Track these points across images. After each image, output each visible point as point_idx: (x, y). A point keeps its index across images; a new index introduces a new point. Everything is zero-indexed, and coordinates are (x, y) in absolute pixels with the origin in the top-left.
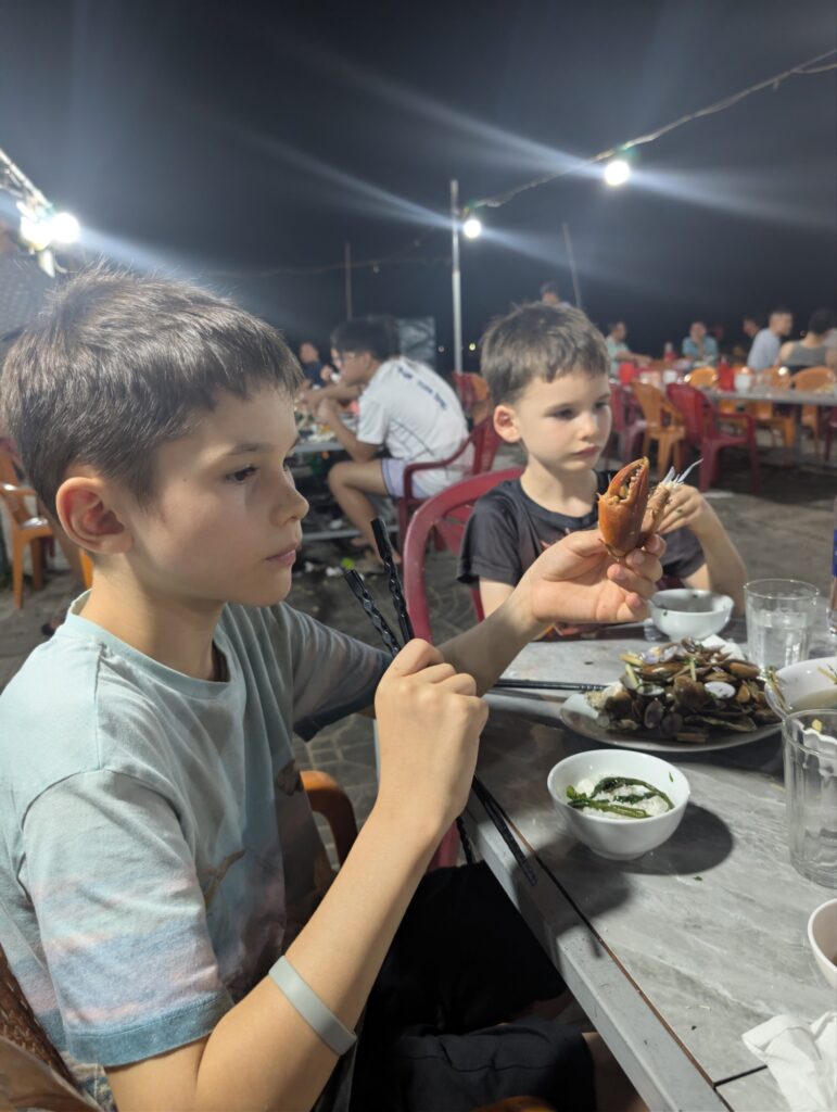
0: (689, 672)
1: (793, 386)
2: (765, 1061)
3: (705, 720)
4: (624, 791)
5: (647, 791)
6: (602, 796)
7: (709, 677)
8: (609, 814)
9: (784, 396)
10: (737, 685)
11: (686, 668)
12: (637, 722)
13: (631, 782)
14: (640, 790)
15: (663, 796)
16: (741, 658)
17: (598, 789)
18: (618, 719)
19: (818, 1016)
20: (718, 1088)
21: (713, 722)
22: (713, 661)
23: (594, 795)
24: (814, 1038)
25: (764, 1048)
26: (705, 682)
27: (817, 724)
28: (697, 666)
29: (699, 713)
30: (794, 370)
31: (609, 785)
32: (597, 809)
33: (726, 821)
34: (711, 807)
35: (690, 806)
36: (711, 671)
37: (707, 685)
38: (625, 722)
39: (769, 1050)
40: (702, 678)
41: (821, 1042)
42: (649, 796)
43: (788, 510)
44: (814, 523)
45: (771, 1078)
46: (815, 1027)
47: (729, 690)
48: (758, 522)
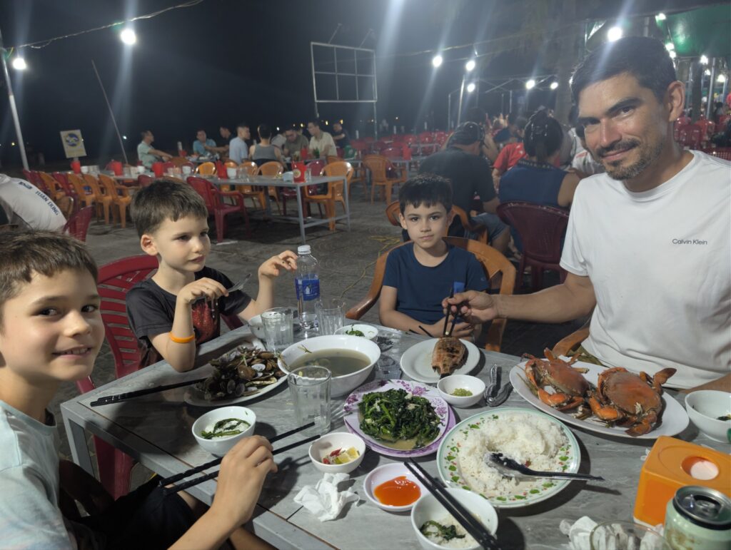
0: (243, 362)
1: (260, 173)
2: (302, 504)
3: (254, 383)
4: (228, 425)
5: (237, 422)
6: (218, 431)
7: (253, 363)
8: (224, 437)
10: (265, 363)
11: (242, 361)
12: (224, 392)
13: (229, 420)
14: (234, 423)
15: (245, 422)
16: (264, 350)
17: (216, 428)
18: (215, 394)
19: (317, 483)
20: (289, 520)
21: (258, 383)
22: (253, 355)
23: (214, 431)
24: (317, 491)
25: (301, 500)
26: (251, 365)
27: (301, 373)
28: (247, 359)
29: (252, 381)
30: (259, 163)
31: (220, 424)
32: (218, 436)
33: (272, 424)
34: (264, 421)
35: (257, 423)
36: (253, 360)
37: (253, 367)
38: (219, 394)
39: (303, 500)
40: (250, 364)
41: (319, 491)
42: (238, 424)
45: (306, 509)
46: (316, 487)
47: (263, 367)
48: (254, 257)
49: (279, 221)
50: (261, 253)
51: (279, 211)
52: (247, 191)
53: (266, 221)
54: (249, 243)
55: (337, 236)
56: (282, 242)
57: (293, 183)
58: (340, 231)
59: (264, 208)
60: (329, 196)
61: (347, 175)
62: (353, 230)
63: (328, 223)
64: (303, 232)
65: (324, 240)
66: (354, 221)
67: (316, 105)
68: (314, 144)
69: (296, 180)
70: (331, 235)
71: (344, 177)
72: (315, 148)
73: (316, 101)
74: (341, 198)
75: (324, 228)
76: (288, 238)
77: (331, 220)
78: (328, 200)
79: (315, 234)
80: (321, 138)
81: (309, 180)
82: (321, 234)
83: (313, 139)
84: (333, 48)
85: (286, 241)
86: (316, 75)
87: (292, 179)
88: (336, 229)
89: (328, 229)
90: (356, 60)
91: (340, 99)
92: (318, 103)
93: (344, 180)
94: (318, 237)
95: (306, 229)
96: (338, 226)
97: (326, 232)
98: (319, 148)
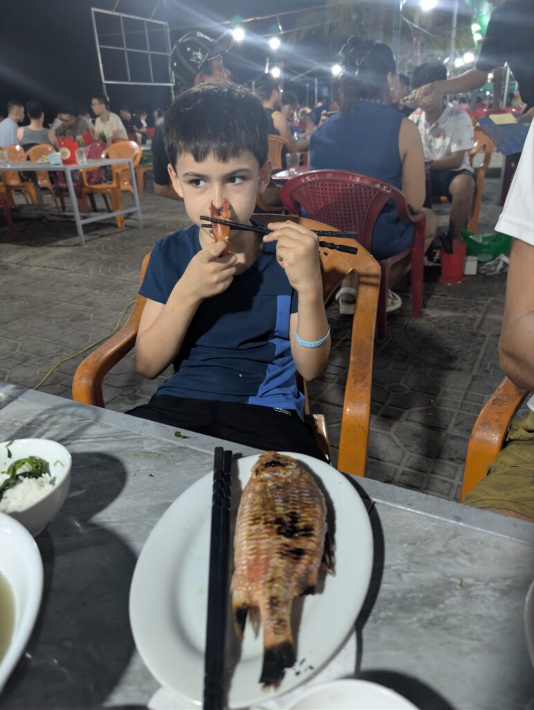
1: (28, 159)
9: (24, 166)
30: (26, 147)
43: (38, 250)
44: (56, 258)
48: (17, 264)
49: (56, 218)
50: (27, 258)
51: (57, 207)
52: (15, 182)
53: (40, 219)
54: (14, 246)
55: (127, 234)
56: (55, 244)
57: (62, 166)
58: (131, 227)
59: (36, 202)
60: (114, 184)
61: (135, 158)
62: (145, 227)
63: (114, 218)
64: (80, 230)
65: (108, 239)
66: (148, 216)
67: (104, 87)
68: (100, 127)
69: (65, 162)
70: (118, 232)
71: (130, 160)
72: (101, 132)
73: (104, 82)
74: (129, 187)
75: (110, 224)
76: (64, 238)
77: (118, 214)
78: (113, 189)
79: (99, 232)
80: (108, 119)
81: (84, 163)
82: (105, 232)
83: (98, 120)
84: (119, 17)
85: (61, 242)
86: (101, 49)
87: (60, 161)
88: (126, 226)
89: (116, 226)
90: (146, 31)
91: (132, 81)
92: (107, 84)
93: (129, 163)
94: (102, 236)
95: (84, 226)
96: (128, 222)
97: (112, 230)
98: (106, 133)
